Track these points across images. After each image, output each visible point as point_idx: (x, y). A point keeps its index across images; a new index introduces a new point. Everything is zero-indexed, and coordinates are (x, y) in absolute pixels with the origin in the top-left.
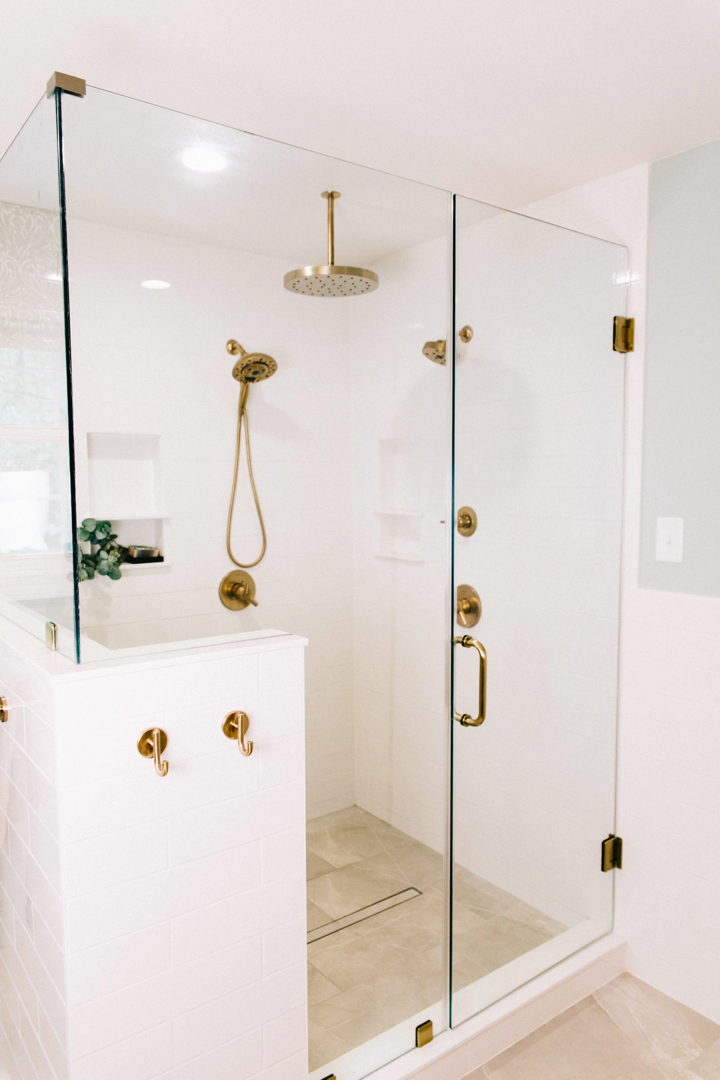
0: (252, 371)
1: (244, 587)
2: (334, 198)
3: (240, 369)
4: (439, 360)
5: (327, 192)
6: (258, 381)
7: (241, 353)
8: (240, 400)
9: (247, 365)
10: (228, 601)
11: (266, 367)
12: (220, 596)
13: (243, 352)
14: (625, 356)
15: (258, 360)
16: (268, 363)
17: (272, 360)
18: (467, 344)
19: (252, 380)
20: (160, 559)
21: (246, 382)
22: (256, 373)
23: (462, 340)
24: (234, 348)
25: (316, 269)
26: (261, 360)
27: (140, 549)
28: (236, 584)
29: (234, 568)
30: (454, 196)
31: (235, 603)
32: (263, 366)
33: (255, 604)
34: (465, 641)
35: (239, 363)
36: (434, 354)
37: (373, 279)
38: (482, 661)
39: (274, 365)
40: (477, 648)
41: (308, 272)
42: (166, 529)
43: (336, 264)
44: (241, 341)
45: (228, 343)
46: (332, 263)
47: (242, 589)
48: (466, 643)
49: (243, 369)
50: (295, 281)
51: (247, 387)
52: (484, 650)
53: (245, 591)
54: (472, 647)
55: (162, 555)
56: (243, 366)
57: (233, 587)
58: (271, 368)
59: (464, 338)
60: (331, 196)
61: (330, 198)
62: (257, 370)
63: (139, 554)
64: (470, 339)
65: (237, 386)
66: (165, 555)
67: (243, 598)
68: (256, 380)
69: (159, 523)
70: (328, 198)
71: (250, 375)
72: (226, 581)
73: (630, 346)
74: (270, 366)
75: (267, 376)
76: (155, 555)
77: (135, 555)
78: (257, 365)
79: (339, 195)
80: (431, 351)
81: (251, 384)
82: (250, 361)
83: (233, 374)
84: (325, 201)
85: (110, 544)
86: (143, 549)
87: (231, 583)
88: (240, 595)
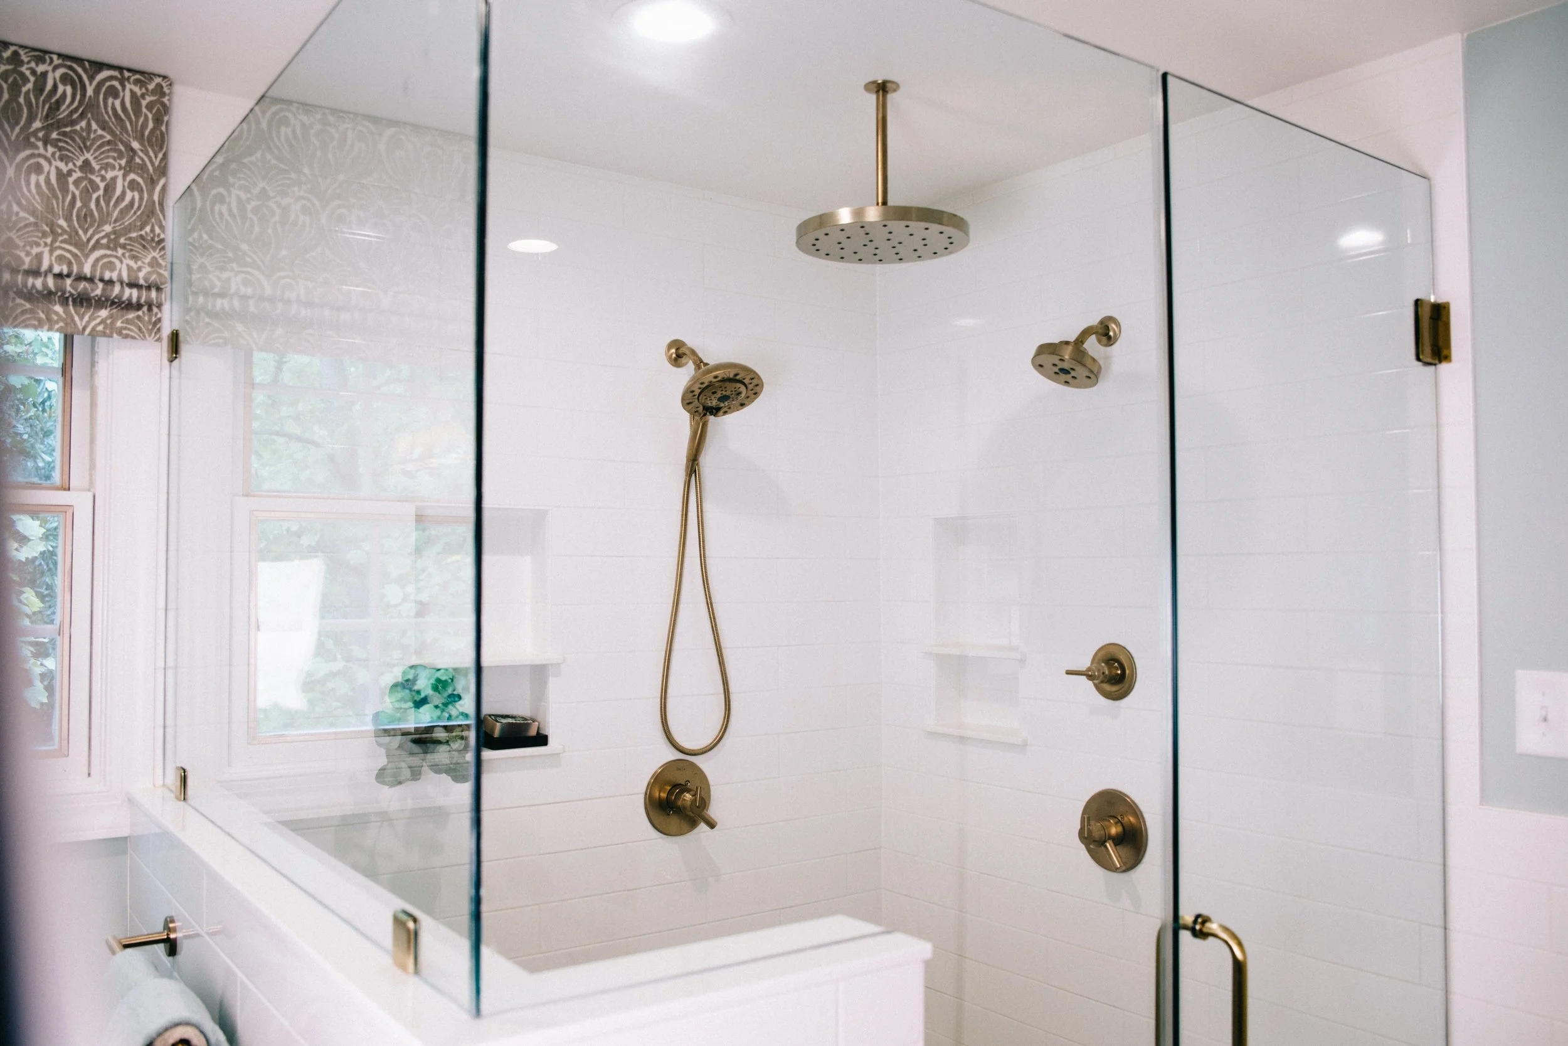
0: (719, 395)
1: (692, 793)
2: (887, 92)
3: (697, 392)
4: (1063, 377)
5: (874, 82)
6: (725, 413)
7: (694, 363)
8: (690, 449)
9: (711, 385)
10: (660, 819)
11: (743, 389)
12: (646, 808)
13: (699, 363)
14: (1436, 369)
15: (731, 376)
16: (746, 381)
17: (754, 376)
18: (1109, 349)
19: (715, 411)
20: (541, 740)
21: (705, 415)
22: (724, 398)
23: (1099, 341)
24: (679, 353)
25: (859, 213)
26: (736, 375)
27: (504, 721)
28: (675, 786)
29: (673, 755)
30: (1165, 76)
31: (674, 821)
32: (739, 385)
33: (712, 825)
34: (1198, 927)
35: (694, 380)
36: (1055, 365)
37: (961, 230)
38: (1239, 970)
39: (757, 385)
40: (1226, 942)
41: (845, 216)
42: (554, 686)
43: (891, 202)
44: (691, 342)
45: (670, 346)
46: (885, 203)
47: (688, 796)
48: (1201, 930)
49: (702, 391)
50: (820, 234)
51: (705, 425)
52: (1240, 944)
53: (694, 801)
54: (1211, 939)
55: (543, 732)
56: (703, 386)
57: (670, 793)
58: (752, 390)
59: (1104, 339)
60: (882, 89)
61: (881, 92)
62: (728, 393)
63: (502, 730)
64: (1116, 340)
65: (683, 421)
66: (552, 731)
67: (691, 814)
68: (721, 412)
69: (539, 673)
70: (877, 92)
71: (714, 403)
72: (658, 780)
73: (1445, 352)
74: (750, 387)
75: (743, 405)
76: (533, 732)
77: (497, 734)
78: (727, 384)
79: (897, 87)
80: (1048, 360)
81: (711, 418)
82: (716, 377)
83: (683, 400)
84: (872, 98)
85: (448, 713)
86: (510, 720)
87: (668, 783)
88: (685, 808)
